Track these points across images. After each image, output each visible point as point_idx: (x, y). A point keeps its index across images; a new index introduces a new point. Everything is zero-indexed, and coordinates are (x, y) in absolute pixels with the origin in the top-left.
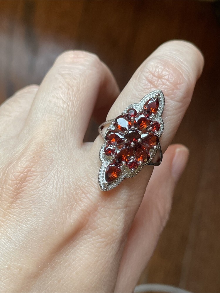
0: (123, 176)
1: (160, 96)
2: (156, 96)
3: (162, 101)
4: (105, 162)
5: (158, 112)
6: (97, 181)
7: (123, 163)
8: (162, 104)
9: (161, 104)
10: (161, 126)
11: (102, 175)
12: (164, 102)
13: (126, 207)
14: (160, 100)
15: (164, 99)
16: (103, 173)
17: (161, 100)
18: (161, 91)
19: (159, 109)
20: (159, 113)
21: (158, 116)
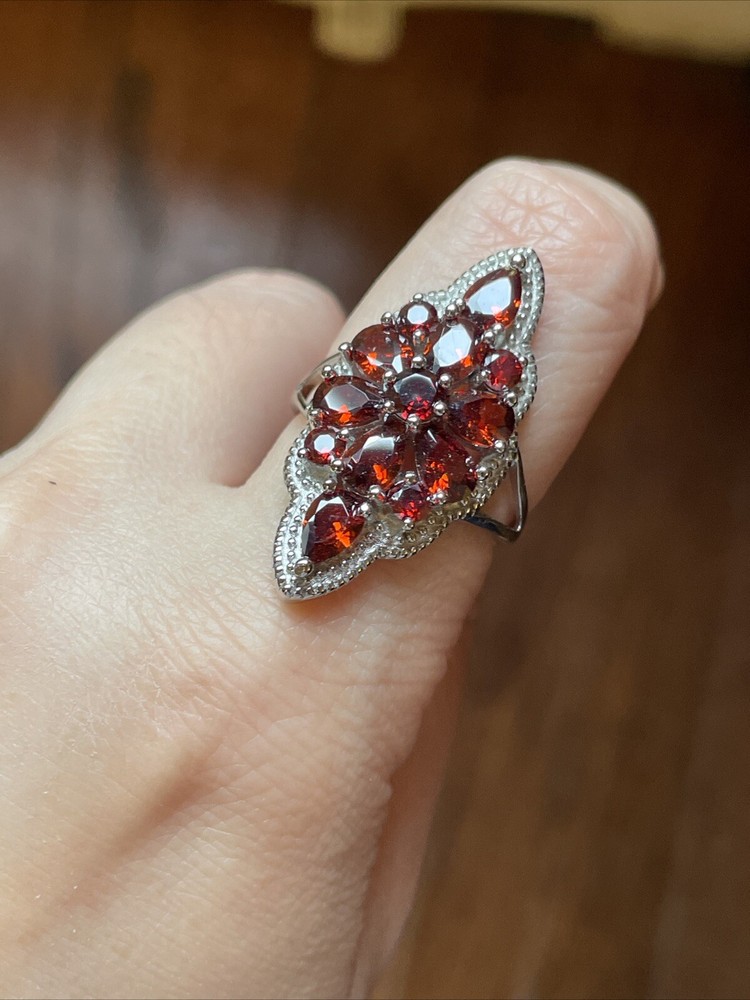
0: (372, 550)
1: (528, 270)
2: (512, 263)
3: (536, 288)
4: (305, 493)
5: (518, 326)
6: (269, 570)
7: (373, 491)
8: (535, 298)
9: (531, 296)
10: (527, 379)
11: (288, 536)
12: (540, 291)
13: (384, 680)
14: (526, 282)
15: (543, 279)
16: (296, 531)
17: (531, 283)
18: (533, 252)
19: (523, 316)
20: (521, 329)
21: (517, 342)
